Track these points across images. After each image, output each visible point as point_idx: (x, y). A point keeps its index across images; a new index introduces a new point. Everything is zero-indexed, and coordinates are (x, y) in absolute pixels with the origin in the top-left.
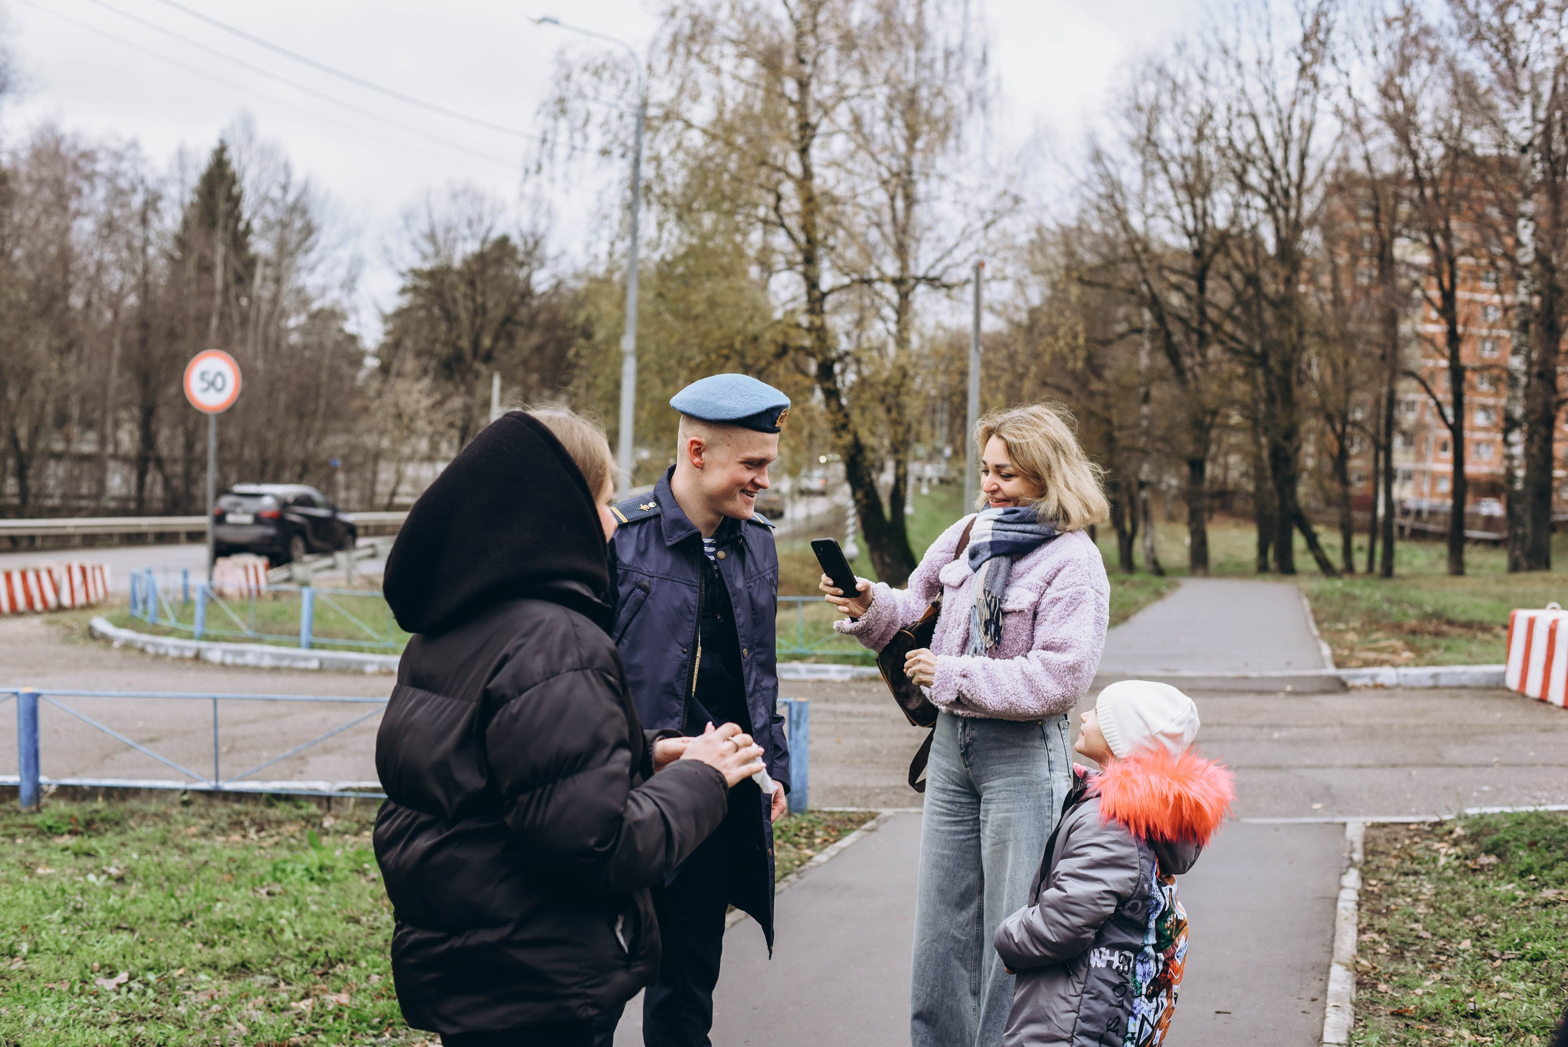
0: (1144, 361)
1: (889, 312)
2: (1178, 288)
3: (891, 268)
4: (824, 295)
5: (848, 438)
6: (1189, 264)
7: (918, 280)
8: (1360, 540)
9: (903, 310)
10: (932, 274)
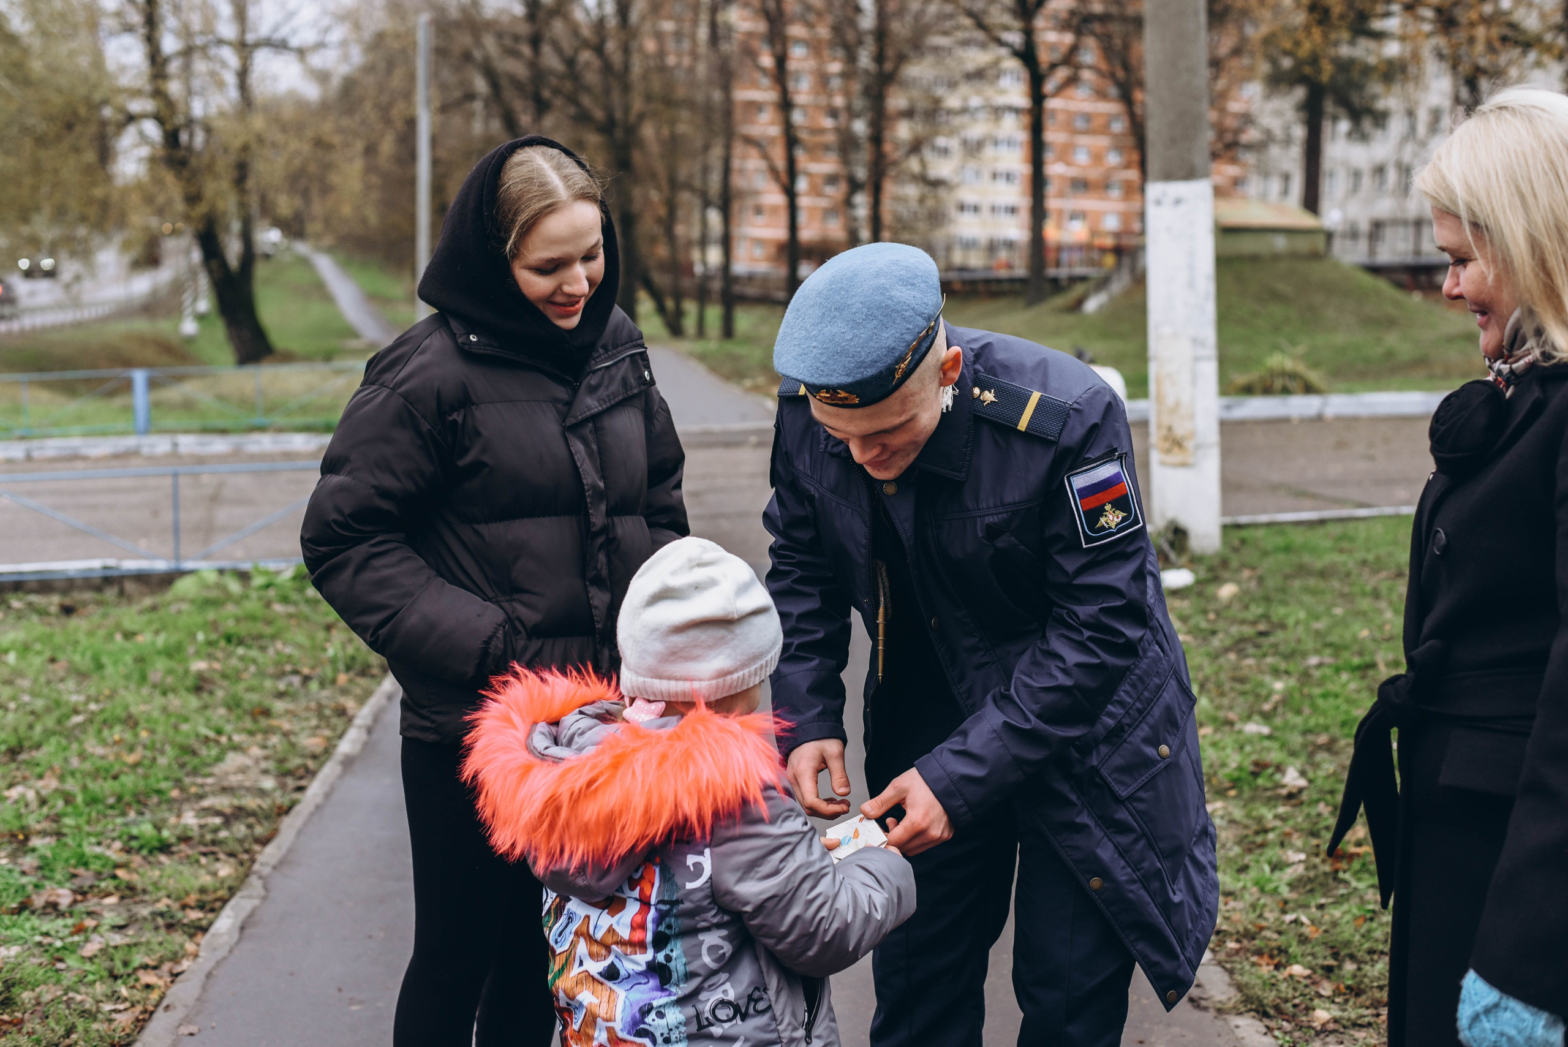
0: (478, 127)
1: (230, 79)
2: (514, 54)
3: (227, 30)
4: (166, 61)
5: (202, 209)
6: (524, 29)
7: (258, 45)
8: (690, 307)
9: (243, 75)
10: (278, 36)
